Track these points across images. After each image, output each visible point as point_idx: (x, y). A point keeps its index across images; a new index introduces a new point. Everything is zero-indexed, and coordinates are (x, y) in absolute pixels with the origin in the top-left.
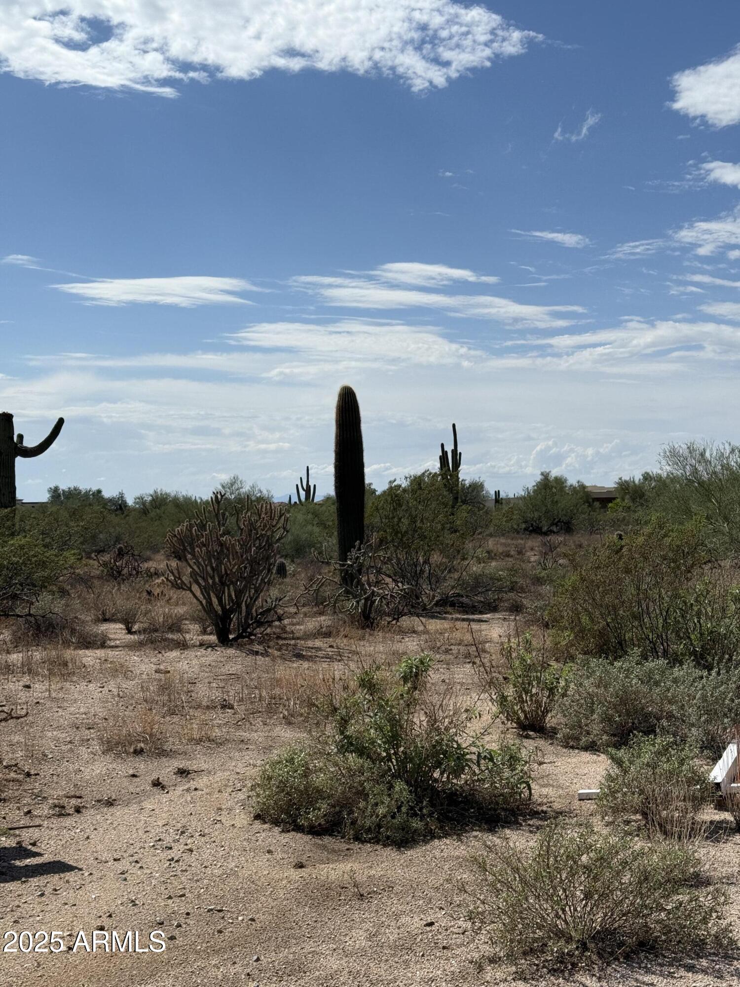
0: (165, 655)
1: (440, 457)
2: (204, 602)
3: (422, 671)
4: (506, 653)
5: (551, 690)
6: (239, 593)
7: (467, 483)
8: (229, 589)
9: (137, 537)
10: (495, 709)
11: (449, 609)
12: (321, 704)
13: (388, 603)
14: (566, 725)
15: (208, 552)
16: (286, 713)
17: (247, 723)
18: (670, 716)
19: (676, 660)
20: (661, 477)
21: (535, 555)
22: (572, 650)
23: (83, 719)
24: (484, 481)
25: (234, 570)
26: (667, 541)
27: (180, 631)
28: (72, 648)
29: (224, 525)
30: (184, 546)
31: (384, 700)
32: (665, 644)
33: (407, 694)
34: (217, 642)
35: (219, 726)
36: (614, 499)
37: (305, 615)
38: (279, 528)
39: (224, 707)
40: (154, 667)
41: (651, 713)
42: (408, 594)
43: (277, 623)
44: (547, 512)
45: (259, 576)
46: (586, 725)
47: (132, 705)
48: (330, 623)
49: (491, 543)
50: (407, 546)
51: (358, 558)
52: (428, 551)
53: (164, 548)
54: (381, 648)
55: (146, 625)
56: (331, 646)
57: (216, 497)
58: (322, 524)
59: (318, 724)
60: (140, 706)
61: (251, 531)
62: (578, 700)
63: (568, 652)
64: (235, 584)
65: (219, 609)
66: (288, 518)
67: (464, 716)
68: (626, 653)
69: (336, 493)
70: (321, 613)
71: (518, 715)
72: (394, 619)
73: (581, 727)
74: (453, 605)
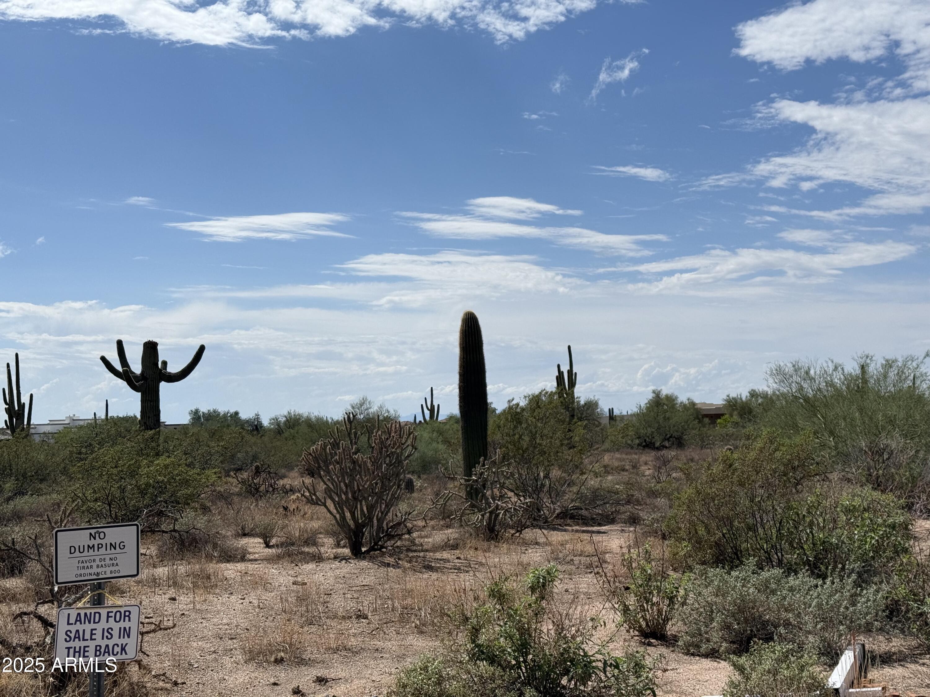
0: (302, 567)
1: (557, 377)
2: (338, 516)
3: (549, 581)
4: (628, 563)
5: (671, 599)
6: (371, 508)
7: (582, 403)
8: (361, 504)
9: (272, 456)
10: (619, 617)
11: (569, 521)
12: (452, 613)
13: (512, 516)
14: (687, 633)
15: (341, 469)
16: (418, 622)
17: (381, 632)
18: (787, 624)
19: (791, 570)
20: (767, 394)
21: (649, 469)
22: (690, 561)
23: (226, 630)
24: (599, 399)
25: (366, 486)
26: (778, 454)
27: (315, 544)
28: (214, 562)
29: (356, 443)
30: (319, 464)
31: (512, 609)
32: (779, 554)
33: (535, 603)
34: (350, 554)
35: (355, 635)
36: (723, 415)
37: (433, 528)
38: (408, 446)
39: (358, 617)
40: (292, 579)
41: (768, 621)
42: (529, 507)
43: (407, 536)
44: (659, 428)
45: (389, 490)
46: (706, 633)
47: (271, 616)
48: (457, 536)
49: (607, 458)
50: (528, 461)
51: (482, 474)
52: (548, 466)
53: (298, 466)
54: (507, 560)
55: (283, 539)
56: (458, 558)
57: (349, 417)
58: (447, 442)
59: (450, 633)
60: (279, 617)
61: (382, 448)
62: (698, 609)
63: (686, 562)
64: (366, 499)
65: (351, 523)
66: (416, 436)
67: (590, 624)
68: (742, 563)
69: (461, 412)
70: (448, 527)
71: (639, 623)
72: (518, 531)
73: (701, 635)
74: (572, 517)
